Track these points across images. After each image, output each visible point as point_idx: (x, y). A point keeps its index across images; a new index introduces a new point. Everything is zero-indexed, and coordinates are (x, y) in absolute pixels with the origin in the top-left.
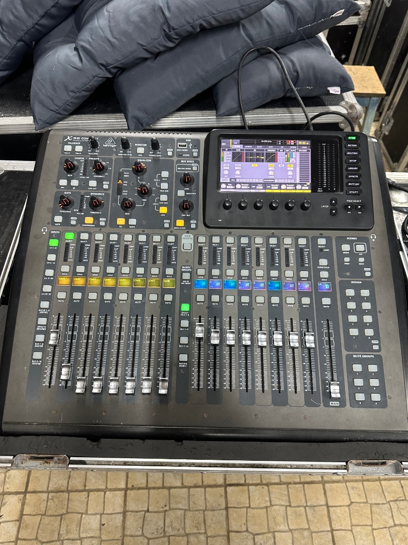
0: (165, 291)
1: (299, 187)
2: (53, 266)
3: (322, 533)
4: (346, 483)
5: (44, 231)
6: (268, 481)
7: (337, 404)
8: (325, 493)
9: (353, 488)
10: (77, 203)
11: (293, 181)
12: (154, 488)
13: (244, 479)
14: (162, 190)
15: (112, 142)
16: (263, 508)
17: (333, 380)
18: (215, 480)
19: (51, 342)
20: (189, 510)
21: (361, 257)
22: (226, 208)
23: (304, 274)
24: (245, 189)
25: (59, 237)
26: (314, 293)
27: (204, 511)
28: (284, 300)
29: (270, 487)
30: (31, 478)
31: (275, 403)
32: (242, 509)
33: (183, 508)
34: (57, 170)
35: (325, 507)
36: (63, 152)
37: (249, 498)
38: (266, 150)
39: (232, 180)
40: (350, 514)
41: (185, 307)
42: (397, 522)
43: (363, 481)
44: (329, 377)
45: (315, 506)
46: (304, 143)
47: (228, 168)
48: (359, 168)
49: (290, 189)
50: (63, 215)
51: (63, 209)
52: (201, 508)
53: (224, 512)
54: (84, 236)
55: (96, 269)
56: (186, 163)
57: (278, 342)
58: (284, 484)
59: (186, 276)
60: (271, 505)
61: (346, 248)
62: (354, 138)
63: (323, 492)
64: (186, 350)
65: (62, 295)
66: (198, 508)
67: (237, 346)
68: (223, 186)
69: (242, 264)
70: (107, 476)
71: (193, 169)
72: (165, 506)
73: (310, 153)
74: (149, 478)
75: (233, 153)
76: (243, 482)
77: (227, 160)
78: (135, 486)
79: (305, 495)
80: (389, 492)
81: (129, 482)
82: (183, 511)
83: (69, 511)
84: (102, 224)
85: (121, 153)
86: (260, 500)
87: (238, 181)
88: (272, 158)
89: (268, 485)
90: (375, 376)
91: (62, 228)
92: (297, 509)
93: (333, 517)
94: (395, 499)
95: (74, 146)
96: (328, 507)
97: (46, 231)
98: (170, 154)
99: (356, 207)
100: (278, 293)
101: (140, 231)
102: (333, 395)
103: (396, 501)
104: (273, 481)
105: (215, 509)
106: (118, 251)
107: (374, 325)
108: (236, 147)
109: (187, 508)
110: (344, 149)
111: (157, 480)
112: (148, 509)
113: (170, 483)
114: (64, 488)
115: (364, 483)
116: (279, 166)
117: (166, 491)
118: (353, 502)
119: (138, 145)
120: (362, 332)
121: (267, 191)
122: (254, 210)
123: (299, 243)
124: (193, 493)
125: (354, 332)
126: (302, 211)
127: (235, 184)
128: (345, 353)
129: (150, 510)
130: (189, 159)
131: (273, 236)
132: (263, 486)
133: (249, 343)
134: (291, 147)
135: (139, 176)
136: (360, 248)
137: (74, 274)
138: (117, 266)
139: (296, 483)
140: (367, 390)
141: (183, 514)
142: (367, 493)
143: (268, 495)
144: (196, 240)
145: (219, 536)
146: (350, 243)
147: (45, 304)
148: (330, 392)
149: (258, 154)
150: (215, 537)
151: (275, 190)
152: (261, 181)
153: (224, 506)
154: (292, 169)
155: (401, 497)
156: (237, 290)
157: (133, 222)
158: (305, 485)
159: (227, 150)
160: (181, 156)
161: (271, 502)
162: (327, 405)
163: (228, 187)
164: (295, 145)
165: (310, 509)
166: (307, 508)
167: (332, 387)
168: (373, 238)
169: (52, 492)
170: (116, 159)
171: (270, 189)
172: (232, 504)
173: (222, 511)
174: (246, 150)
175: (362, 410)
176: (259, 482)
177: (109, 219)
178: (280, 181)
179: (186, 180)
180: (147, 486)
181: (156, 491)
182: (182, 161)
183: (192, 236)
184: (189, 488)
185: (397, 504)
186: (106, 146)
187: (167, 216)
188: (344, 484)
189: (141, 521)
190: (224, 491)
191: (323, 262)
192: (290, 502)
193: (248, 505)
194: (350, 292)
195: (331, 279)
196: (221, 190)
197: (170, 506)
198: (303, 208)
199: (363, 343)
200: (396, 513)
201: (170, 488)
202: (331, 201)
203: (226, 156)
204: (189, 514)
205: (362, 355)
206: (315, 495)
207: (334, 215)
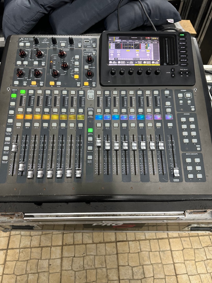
0: (78, 122)
1: (153, 62)
2: (14, 108)
3: (169, 265)
4: (180, 238)
5: (8, 89)
6: (139, 238)
7: (178, 180)
8: (170, 244)
9: (184, 241)
10: (27, 74)
11: (150, 59)
12: (78, 244)
13: (126, 238)
14: (75, 65)
15: (47, 41)
16: (137, 253)
17: (175, 167)
18: (111, 239)
19: (13, 150)
20: (97, 255)
21: (189, 100)
22: (113, 74)
23: (157, 110)
24: (123, 64)
25: (17, 92)
26: (163, 120)
27: (105, 256)
28: (146, 125)
29: (140, 242)
30: (10, 241)
31: (142, 180)
32: (125, 254)
33: (94, 254)
34: (15, 56)
35: (170, 251)
36: (19, 46)
37: (129, 248)
38: (134, 42)
39: (115, 59)
40: (183, 254)
41: (90, 130)
42: (208, 258)
43: (190, 237)
44: (172, 166)
45: (164, 251)
46: (155, 38)
47: (113, 52)
48: (187, 52)
49: (149, 64)
50: (19, 80)
51: (19, 77)
52: (103, 254)
53: (116, 256)
54: (31, 92)
55: (38, 110)
56: (89, 51)
57: (143, 147)
58: (148, 240)
59: (90, 113)
60: (141, 251)
61: (180, 95)
62: (183, 35)
63: (168, 243)
64: (91, 153)
65: (19, 124)
66: (101, 254)
67: (120, 151)
68: (111, 62)
69: (122, 106)
70: (52, 239)
71: (93, 54)
72: (84, 254)
73: (159, 44)
74: (75, 239)
75: (116, 44)
76: (125, 239)
77: (112, 48)
78: (67, 244)
79: (159, 245)
80: (203, 242)
81: (64, 242)
82: (94, 256)
83: (31, 258)
84: (41, 84)
85: (52, 46)
86: (135, 248)
87: (119, 59)
88: (138, 47)
89: (139, 241)
90: (199, 164)
91: (18, 88)
92: (155, 252)
93: (174, 256)
94: (207, 245)
95: (25, 43)
96: (171, 251)
97: (10, 89)
98: (80, 46)
99: (185, 73)
100: (143, 121)
101: (63, 88)
102: (175, 175)
103: (207, 246)
104: (142, 239)
105: (111, 254)
106: (51, 100)
107: (197, 137)
108: (117, 41)
109: (95, 254)
110: (178, 41)
111: (79, 240)
112: (75, 256)
113: (86, 242)
114: (29, 246)
115: (190, 238)
116: (142, 51)
117: (84, 246)
118: (184, 248)
119: (62, 42)
120: (190, 141)
121: (135, 65)
122: (128, 75)
123: (154, 94)
124: (99, 247)
125: (186, 141)
126: (155, 75)
127: (117, 61)
128: (181, 153)
129: (76, 256)
130: (91, 49)
131: (139, 90)
132: (136, 241)
133: (127, 148)
134: (148, 41)
135: (62, 58)
136: (188, 95)
137: (25, 113)
138: (50, 108)
139: (154, 239)
140: (195, 172)
141: (93, 257)
142: (192, 243)
143: (139, 246)
144: (96, 93)
145: (113, 268)
146: (183, 93)
147: (9, 130)
148: (174, 174)
149: (129, 45)
150: (111, 269)
151: (140, 64)
152: (132, 59)
153: (115, 253)
154: (149, 52)
155: (210, 245)
156: (119, 120)
157: (59, 83)
158: (159, 240)
159: (112, 42)
160: (86, 47)
161: (141, 249)
162: (172, 181)
163: (113, 63)
164: (150, 39)
165: (162, 252)
166: (160, 252)
167: (175, 171)
168: (195, 90)
169: (22, 248)
170: (49, 50)
171: (137, 64)
172: (120, 251)
173: (114, 255)
174: (123, 42)
175: (192, 183)
176: (134, 239)
177: (45, 82)
178: (142, 59)
179: (90, 60)
180: (74, 243)
181: (79, 246)
182: (87, 50)
183: (93, 91)
184: (97, 244)
185: (208, 248)
186: (43, 43)
187: (79, 80)
188: (180, 239)
189: (71, 262)
190: (115, 245)
191: (168, 103)
192: (151, 249)
193: (128, 252)
194: (183, 119)
195: (172, 113)
196: (110, 65)
197: (86, 253)
198: (156, 73)
199: (191, 147)
200: (208, 253)
201: (86, 244)
202: (171, 70)
203: (112, 46)
204: (97, 257)
205: (191, 153)
206: (164, 245)
207: (173, 77)
